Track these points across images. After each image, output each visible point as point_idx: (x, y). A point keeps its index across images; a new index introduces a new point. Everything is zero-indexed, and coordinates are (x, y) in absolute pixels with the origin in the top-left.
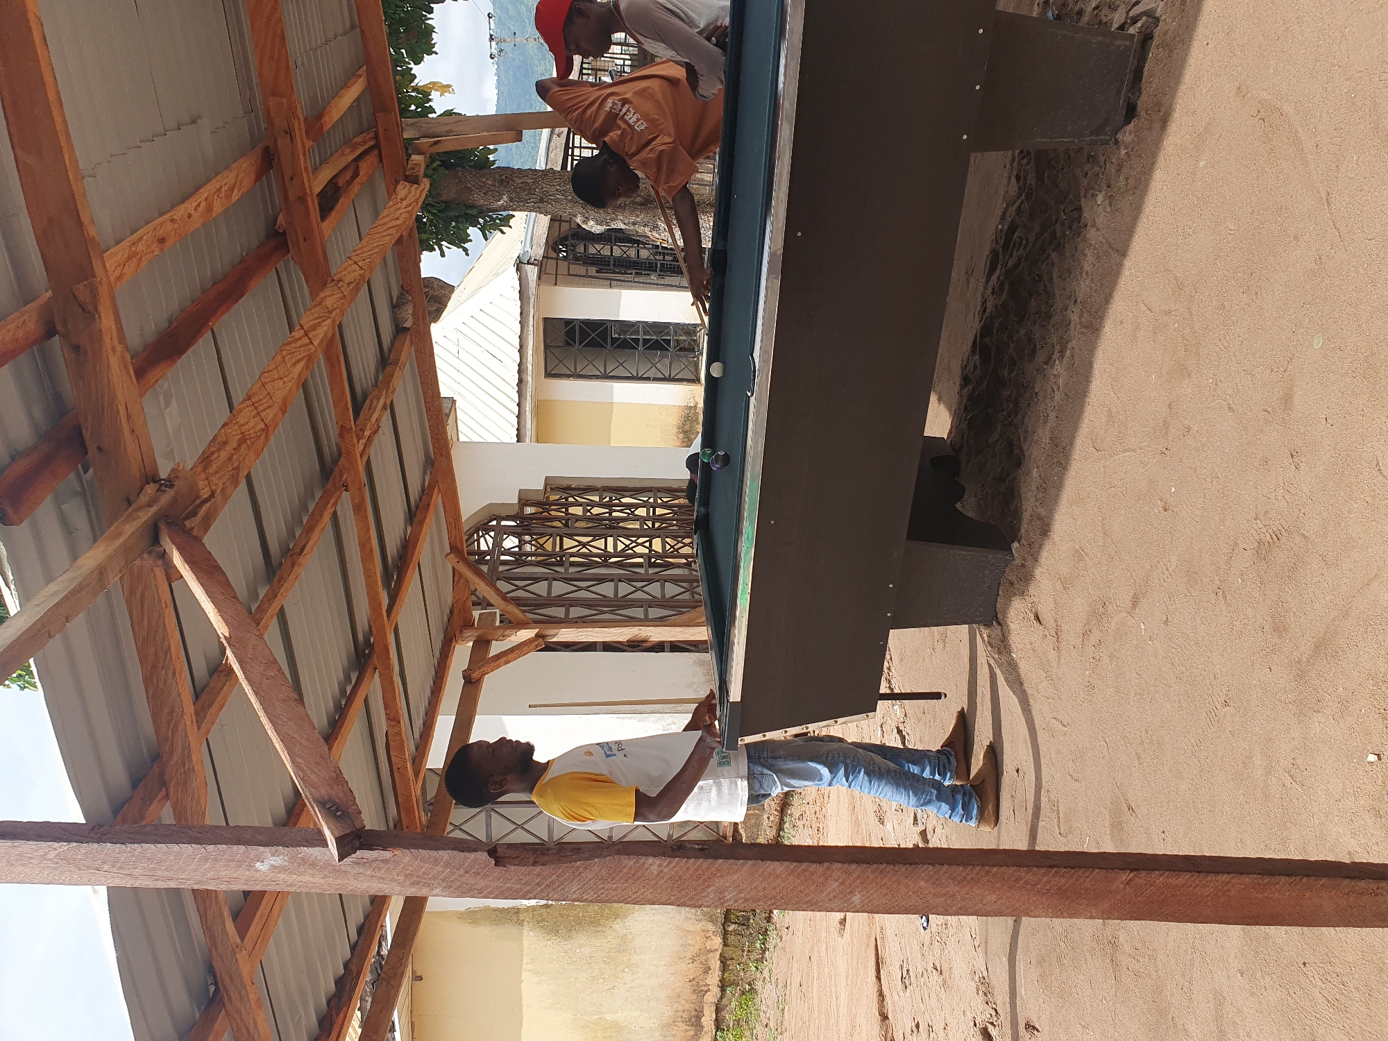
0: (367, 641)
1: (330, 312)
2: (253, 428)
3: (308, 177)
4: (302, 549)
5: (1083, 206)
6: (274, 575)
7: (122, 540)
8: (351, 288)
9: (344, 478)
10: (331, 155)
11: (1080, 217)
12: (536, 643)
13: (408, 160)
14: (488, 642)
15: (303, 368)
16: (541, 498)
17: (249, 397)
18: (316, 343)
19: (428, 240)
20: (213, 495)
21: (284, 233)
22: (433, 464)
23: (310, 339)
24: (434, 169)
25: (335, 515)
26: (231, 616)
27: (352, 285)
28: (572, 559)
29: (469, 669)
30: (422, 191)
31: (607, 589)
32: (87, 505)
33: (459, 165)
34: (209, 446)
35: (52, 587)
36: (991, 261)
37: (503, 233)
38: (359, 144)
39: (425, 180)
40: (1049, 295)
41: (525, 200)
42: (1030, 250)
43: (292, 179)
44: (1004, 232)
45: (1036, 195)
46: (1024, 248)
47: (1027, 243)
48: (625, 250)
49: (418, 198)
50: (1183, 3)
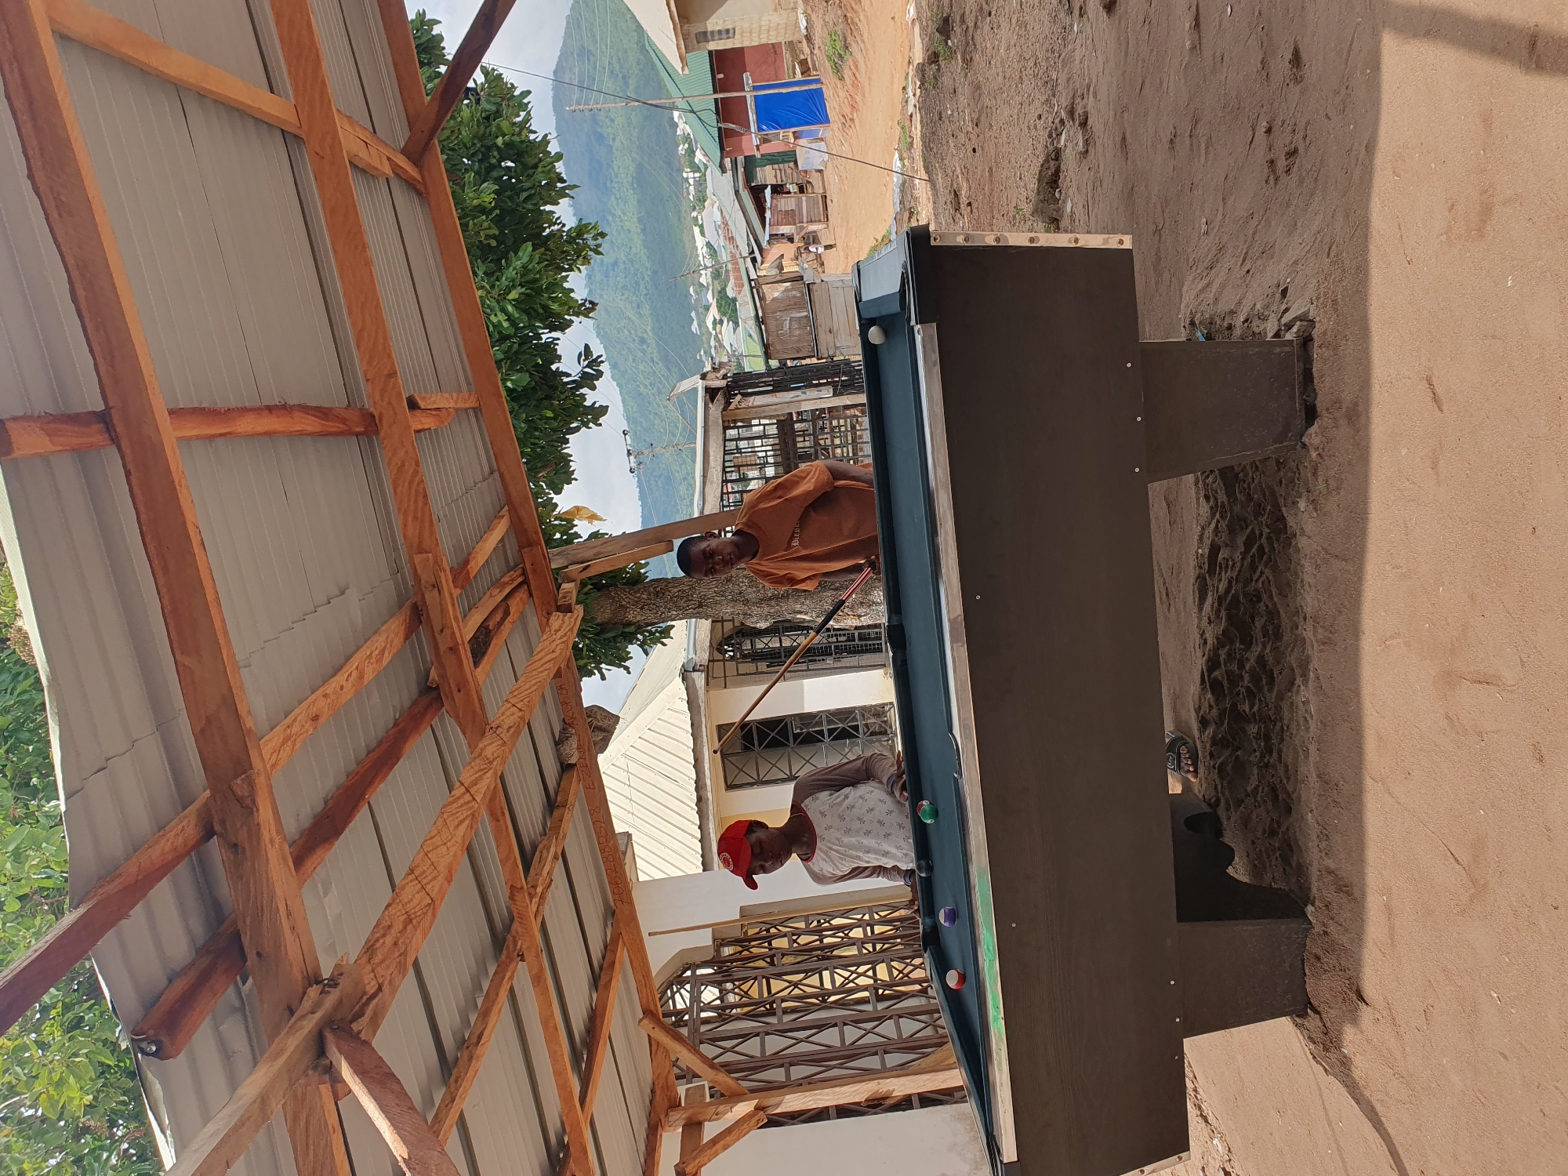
0: (560, 1141)
1: (491, 763)
2: (418, 904)
3: (459, 627)
4: (480, 1038)
5: (1285, 515)
6: (450, 1075)
7: (284, 1058)
8: (511, 732)
9: (518, 947)
10: (480, 600)
11: (1286, 526)
12: (757, 1118)
13: (558, 590)
14: (700, 1124)
15: (467, 829)
16: (738, 934)
17: (412, 871)
18: (479, 798)
19: (586, 665)
20: (380, 989)
21: (437, 688)
22: (613, 913)
23: (472, 796)
24: (586, 594)
25: (512, 990)
26: (409, 1132)
27: (512, 730)
28: (784, 1005)
29: (682, 1162)
30: (576, 619)
31: (830, 1037)
32: (246, 1020)
33: (611, 585)
34: (373, 933)
35: (211, 1127)
36: (1198, 589)
37: (664, 644)
38: (508, 584)
39: (578, 607)
40: (1273, 614)
41: (684, 608)
42: (1240, 571)
43: (442, 631)
44: (1206, 556)
45: (1231, 513)
46: (1232, 569)
47: (1234, 564)
48: (794, 638)
49: (572, 626)
50: (1335, 302)
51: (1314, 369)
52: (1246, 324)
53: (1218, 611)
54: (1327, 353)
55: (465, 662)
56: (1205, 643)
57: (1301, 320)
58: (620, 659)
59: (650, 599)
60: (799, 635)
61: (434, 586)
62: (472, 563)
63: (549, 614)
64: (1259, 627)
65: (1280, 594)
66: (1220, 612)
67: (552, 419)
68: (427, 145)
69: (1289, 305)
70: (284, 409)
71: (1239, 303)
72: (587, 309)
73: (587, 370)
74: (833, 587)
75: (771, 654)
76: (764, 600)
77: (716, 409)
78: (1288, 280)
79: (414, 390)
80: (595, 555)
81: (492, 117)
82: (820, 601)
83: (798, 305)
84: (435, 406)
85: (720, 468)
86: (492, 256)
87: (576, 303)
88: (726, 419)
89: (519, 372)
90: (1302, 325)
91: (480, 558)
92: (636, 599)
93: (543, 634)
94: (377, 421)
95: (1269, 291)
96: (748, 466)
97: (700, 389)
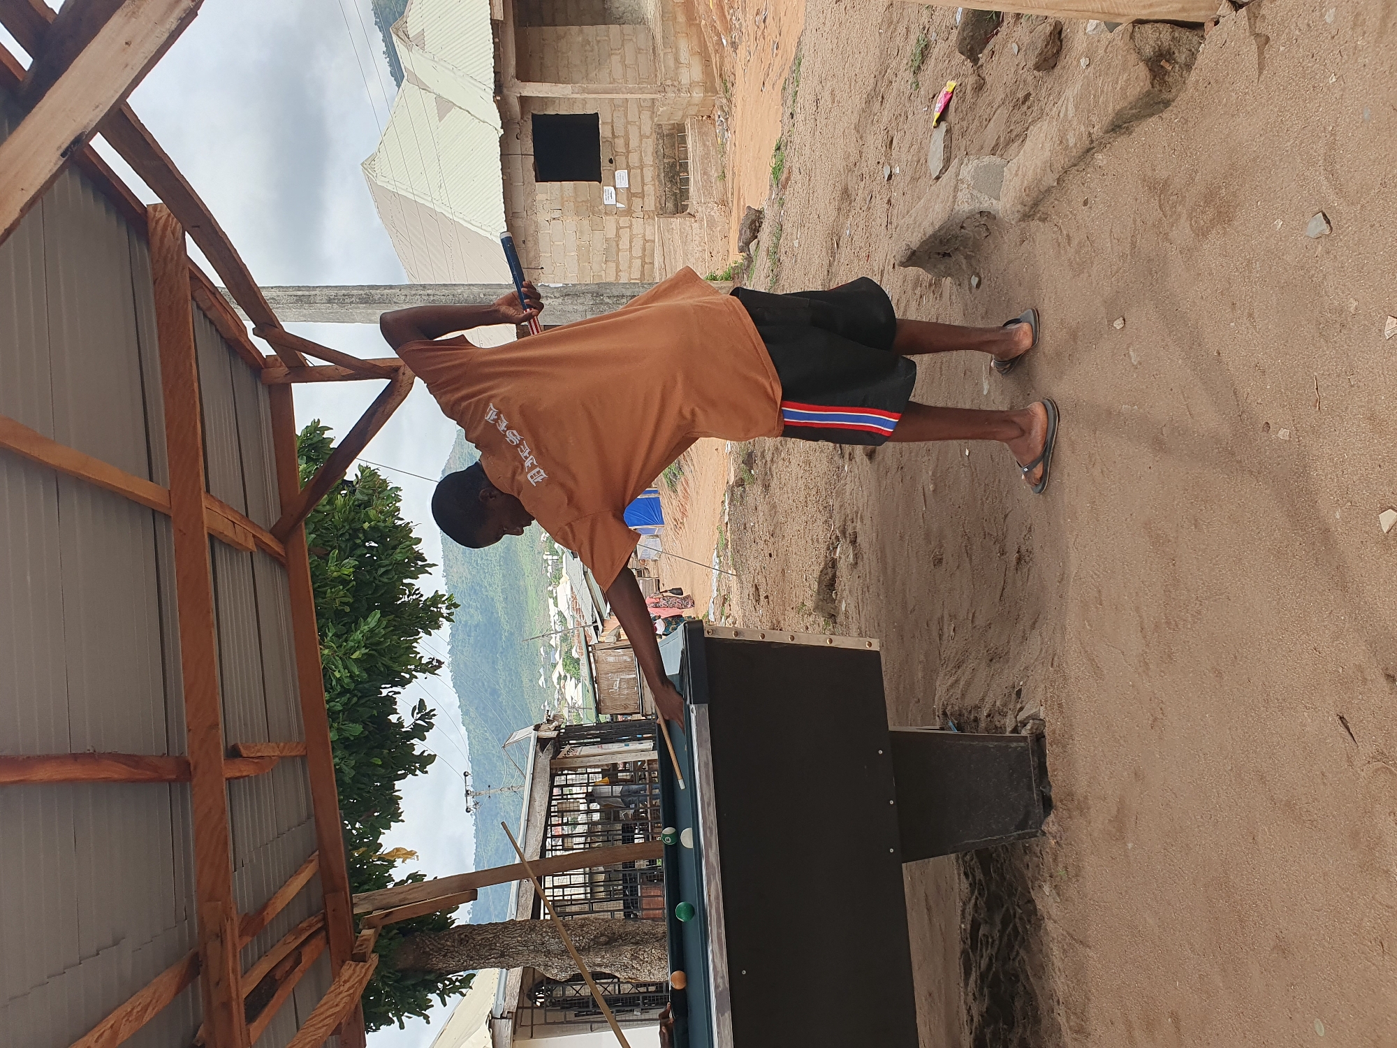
5: (1034, 897)
10: (272, 946)
11: (1035, 909)
13: (357, 937)
21: (203, 1045)
30: (368, 968)
33: (417, 931)
36: (964, 964)
37: (463, 995)
38: (305, 930)
39: (373, 955)
40: (1030, 996)
41: (486, 956)
42: (999, 949)
44: (968, 931)
45: (988, 890)
46: (992, 946)
47: (993, 941)
48: (606, 986)
49: (363, 977)
50: (1060, 705)
51: (1048, 764)
52: (989, 719)
53: (981, 990)
54: (1057, 750)
55: (236, 1019)
56: (972, 1020)
57: (1033, 719)
58: (420, 1008)
59: (453, 946)
60: (609, 983)
61: (218, 937)
62: (269, 910)
63: (344, 962)
64: (1019, 1007)
65: (1035, 975)
66: (983, 989)
67: (380, 766)
68: (295, 527)
69: (1023, 704)
70: (92, 757)
71: (983, 699)
72: (432, 667)
73: (420, 722)
74: (632, 941)
75: (579, 1003)
77: (545, 759)
78: (1021, 683)
79: (241, 740)
80: (400, 901)
81: (362, 507)
82: (620, 955)
83: (627, 669)
84: (259, 754)
85: (544, 813)
86: (346, 620)
87: (424, 661)
88: (554, 767)
89: (354, 722)
90: (1034, 724)
91: (279, 904)
92: (439, 946)
93: (331, 986)
94: (192, 768)
95: (1006, 691)
96: (570, 811)
97: (532, 739)
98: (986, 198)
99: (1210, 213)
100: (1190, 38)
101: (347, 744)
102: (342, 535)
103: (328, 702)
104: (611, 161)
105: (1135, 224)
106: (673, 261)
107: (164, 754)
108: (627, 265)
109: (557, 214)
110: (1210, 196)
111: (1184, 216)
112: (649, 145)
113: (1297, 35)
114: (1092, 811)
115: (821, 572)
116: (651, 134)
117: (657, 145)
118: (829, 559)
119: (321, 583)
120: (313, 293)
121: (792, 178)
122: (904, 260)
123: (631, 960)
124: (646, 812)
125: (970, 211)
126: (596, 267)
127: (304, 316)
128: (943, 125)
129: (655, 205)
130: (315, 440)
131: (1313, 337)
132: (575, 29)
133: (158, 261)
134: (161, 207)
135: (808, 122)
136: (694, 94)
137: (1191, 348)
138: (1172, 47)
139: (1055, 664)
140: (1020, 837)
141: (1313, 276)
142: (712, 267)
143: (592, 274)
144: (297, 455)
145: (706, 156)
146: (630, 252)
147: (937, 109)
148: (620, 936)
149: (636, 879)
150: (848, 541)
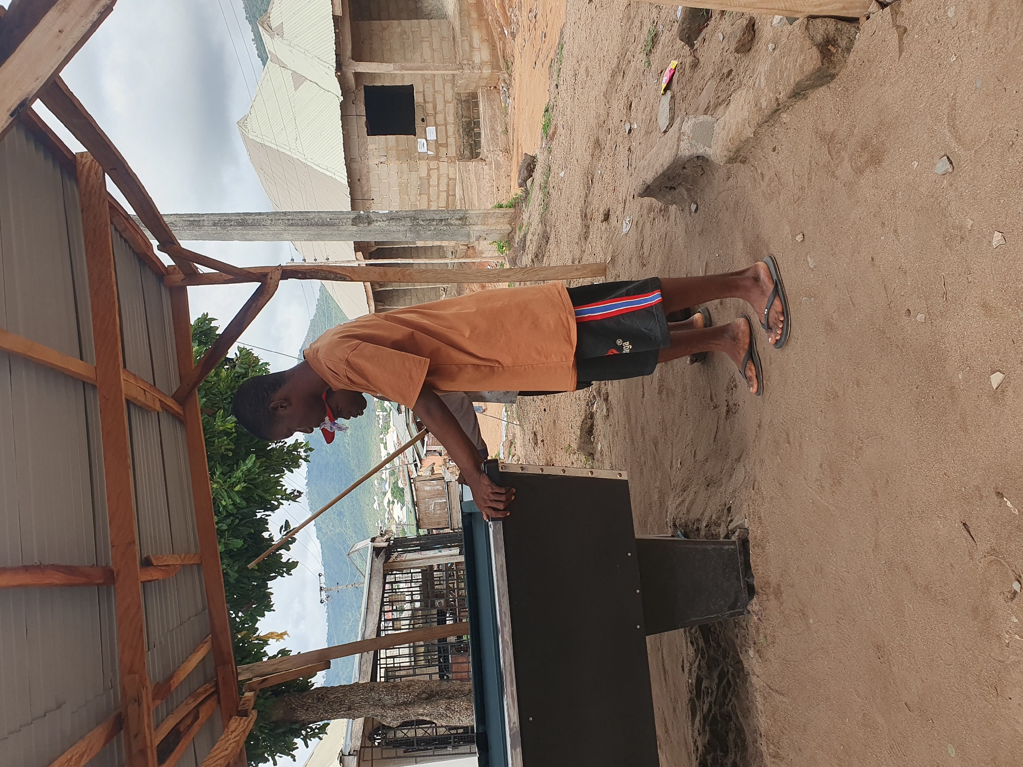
3: (150, 731)
5: (742, 659)
10: (177, 707)
11: (743, 667)
13: (241, 698)
19: (262, 753)
24: (266, 699)
30: (250, 722)
36: (690, 709)
37: (321, 739)
38: (202, 693)
39: (253, 711)
40: (740, 731)
41: (337, 710)
42: (716, 697)
43: (136, 736)
44: (694, 684)
45: (708, 655)
46: (711, 696)
47: (712, 691)
48: (426, 730)
49: (246, 728)
50: (760, 518)
51: (751, 561)
52: (707, 528)
53: (704, 727)
54: (758, 550)
55: (151, 762)
56: (697, 749)
57: (740, 528)
58: (288, 749)
59: (313, 703)
60: (428, 728)
61: (135, 700)
62: (175, 679)
63: (231, 717)
64: (731, 740)
65: (743, 716)
66: (705, 727)
67: (257, 570)
68: (190, 393)
69: (733, 518)
70: (39, 568)
71: (703, 514)
72: (294, 496)
73: (285, 537)
74: (446, 696)
75: (407, 743)
76: (397, 705)
77: (379, 563)
78: (731, 502)
79: (152, 553)
80: (273, 670)
81: (241, 377)
82: (437, 707)
83: (439, 495)
84: (166, 563)
85: (379, 603)
86: (229, 462)
87: (288, 492)
88: (386, 569)
89: (237, 538)
90: (740, 532)
91: (182, 675)
92: (303, 703)
93: (221, 735)
94: (115, 575)
95: (720, 508)
96: (398, 601)
97: (370, 548)
98: (702, 147)
99: (866, 156)
100: (849, 29)
101: (230, 554)
102: (225, 399)
103: (217, 523)
104: (423, 120)
105: (810, 164)
106: (470, 194)
107: (94, 565)
108: (435, 197)
109: (383, 159)
110: (864, 145)
111: (847, 159)
112: (451, 108)
113: (927, 27)
114: (784, 596)
115: (583, 422)
116: (452, 101)
117: (457, 108)
118: (588, 412)
119: (211, 435)
120: (202, 218)
121: (557, 132)
122: (640, 192)
123: (446, 711)
124: (454, 601)
125: (690, 156)
126: (413, 198)
127: (195, 236)
128: (669, 93)
129: (456, 152)
130: (205, 328)
131: (941, 247)
132: (395, 22)
133: (84, 195)
134: (87, 155)
135: (568, 91)
136: (484, 71)
137: (852, 256)
138: (836, 35)
139: (755, 488)
140: (732, 615)
141: (941, 202)
142: (499, 198)
143: (410, 204)
144: (191, 339)
145: (493, 117)
146: (438, 187)
147: (664, 81)
148: (437, 693)
149: (447, 650)
150: (602, 400)
